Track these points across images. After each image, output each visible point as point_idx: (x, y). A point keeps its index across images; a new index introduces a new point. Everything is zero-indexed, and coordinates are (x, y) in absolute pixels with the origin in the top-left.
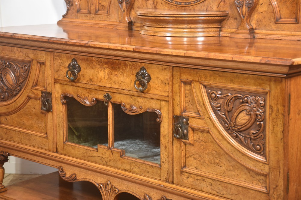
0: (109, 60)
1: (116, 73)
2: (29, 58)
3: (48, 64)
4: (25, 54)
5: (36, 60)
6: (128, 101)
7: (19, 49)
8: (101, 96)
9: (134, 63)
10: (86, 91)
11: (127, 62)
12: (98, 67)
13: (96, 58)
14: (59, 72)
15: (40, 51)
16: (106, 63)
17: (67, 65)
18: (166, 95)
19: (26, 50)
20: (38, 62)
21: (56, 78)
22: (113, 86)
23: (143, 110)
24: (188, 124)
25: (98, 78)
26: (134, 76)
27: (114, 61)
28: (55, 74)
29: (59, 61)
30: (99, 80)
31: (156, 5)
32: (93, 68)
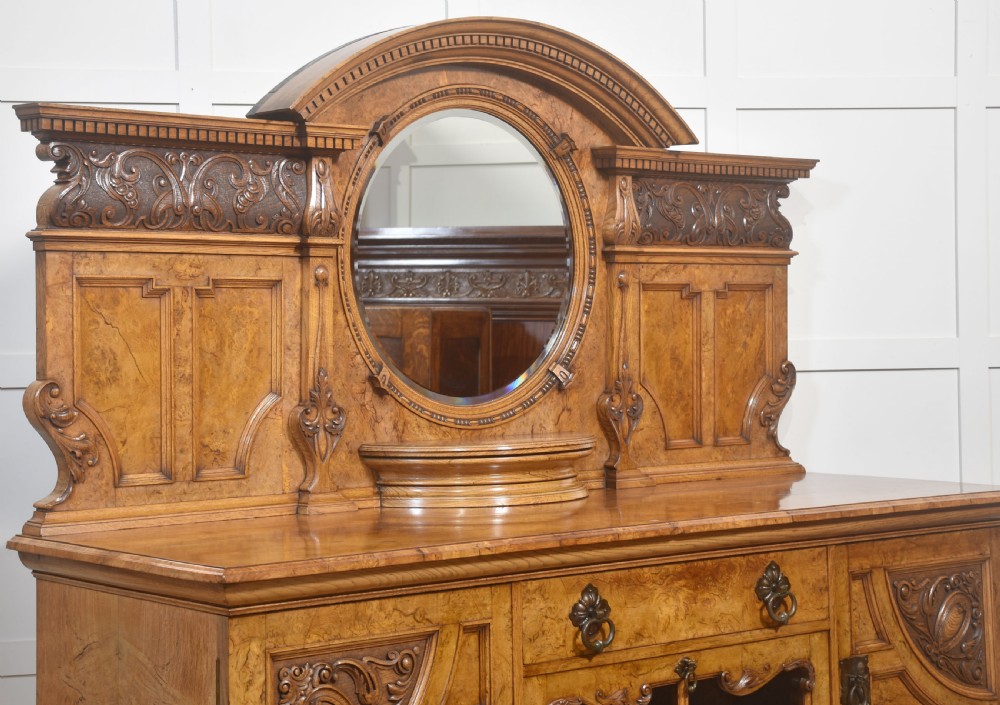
0: (689, 565)
1: (706, 595)
2: (428, 624)
3: (500, 624)
4: (414, 614)
5: (459, 624)
6: (737, 661)
7: (389, 604)
8: (665, 674)
9: (751, 558)
10: (623, 672)
11: (732, 559)
12: (659, 590)
13: (653, 570)
14: (541, 641)
15: (472, 591)
16: (680, 576)
17: (567, 611)
18: (823, 615)
19: (417, 599)
20: (465, 629)
21: (527, 661)
22: (699, 634)
23: (772, 672)
24: (866, 670)
25: (658, 622)
26: (753, 589)
27: (702, 563)
28: (526, 648)
29: (542, 605)
30: (661, 627)
31: (403, 432)
32: (644, 599)
